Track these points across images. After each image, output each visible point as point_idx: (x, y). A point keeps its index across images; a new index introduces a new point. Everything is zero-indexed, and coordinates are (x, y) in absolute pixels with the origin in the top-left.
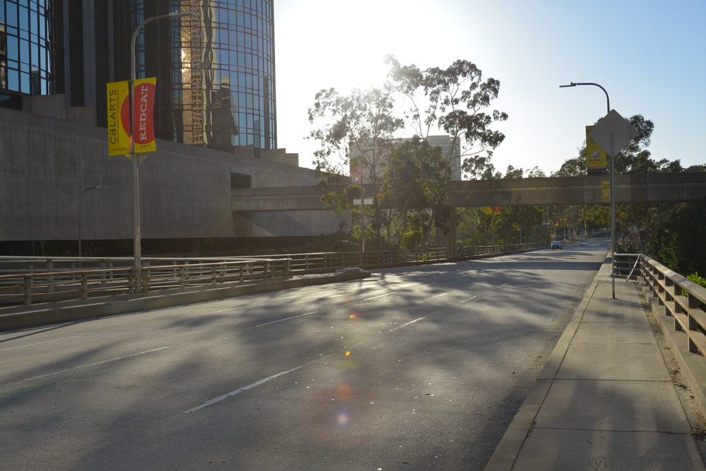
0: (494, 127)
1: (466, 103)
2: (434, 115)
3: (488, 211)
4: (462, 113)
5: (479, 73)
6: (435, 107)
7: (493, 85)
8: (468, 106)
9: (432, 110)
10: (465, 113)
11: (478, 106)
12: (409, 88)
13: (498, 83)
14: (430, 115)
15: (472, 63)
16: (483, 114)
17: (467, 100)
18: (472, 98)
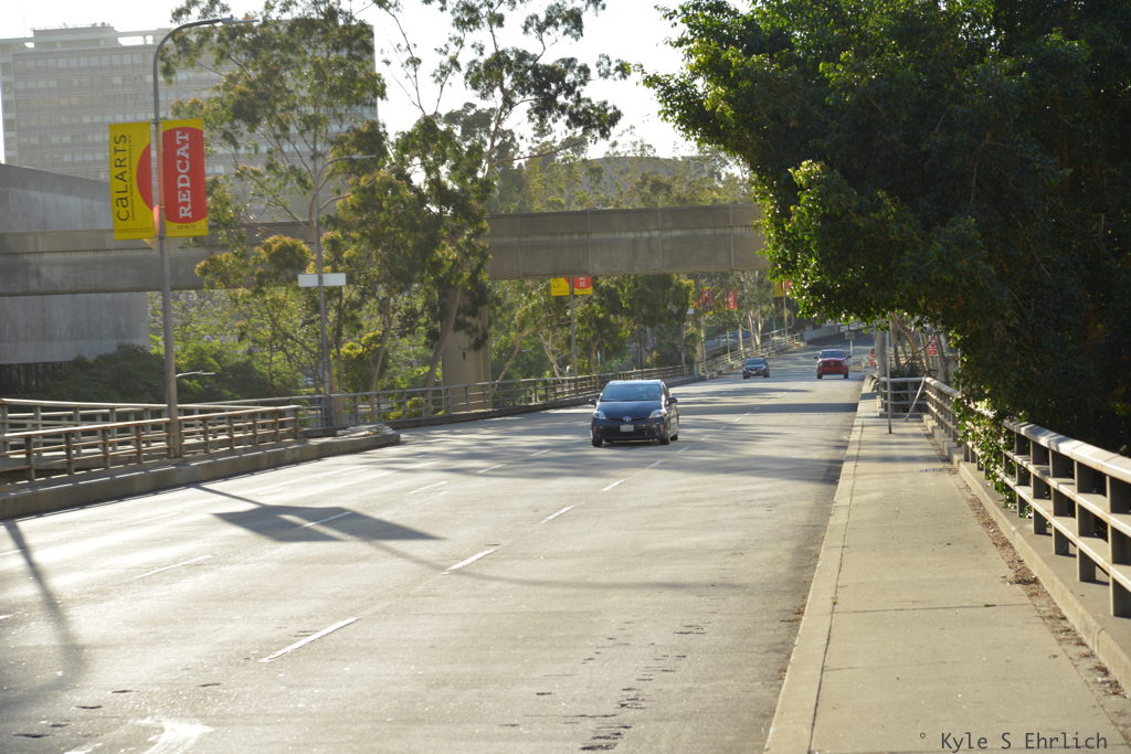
2: (455, 61)
3: (560, 287)
6: (460, 42)
8: (527, 32)
9: (452, 47)
14: (445, 60)
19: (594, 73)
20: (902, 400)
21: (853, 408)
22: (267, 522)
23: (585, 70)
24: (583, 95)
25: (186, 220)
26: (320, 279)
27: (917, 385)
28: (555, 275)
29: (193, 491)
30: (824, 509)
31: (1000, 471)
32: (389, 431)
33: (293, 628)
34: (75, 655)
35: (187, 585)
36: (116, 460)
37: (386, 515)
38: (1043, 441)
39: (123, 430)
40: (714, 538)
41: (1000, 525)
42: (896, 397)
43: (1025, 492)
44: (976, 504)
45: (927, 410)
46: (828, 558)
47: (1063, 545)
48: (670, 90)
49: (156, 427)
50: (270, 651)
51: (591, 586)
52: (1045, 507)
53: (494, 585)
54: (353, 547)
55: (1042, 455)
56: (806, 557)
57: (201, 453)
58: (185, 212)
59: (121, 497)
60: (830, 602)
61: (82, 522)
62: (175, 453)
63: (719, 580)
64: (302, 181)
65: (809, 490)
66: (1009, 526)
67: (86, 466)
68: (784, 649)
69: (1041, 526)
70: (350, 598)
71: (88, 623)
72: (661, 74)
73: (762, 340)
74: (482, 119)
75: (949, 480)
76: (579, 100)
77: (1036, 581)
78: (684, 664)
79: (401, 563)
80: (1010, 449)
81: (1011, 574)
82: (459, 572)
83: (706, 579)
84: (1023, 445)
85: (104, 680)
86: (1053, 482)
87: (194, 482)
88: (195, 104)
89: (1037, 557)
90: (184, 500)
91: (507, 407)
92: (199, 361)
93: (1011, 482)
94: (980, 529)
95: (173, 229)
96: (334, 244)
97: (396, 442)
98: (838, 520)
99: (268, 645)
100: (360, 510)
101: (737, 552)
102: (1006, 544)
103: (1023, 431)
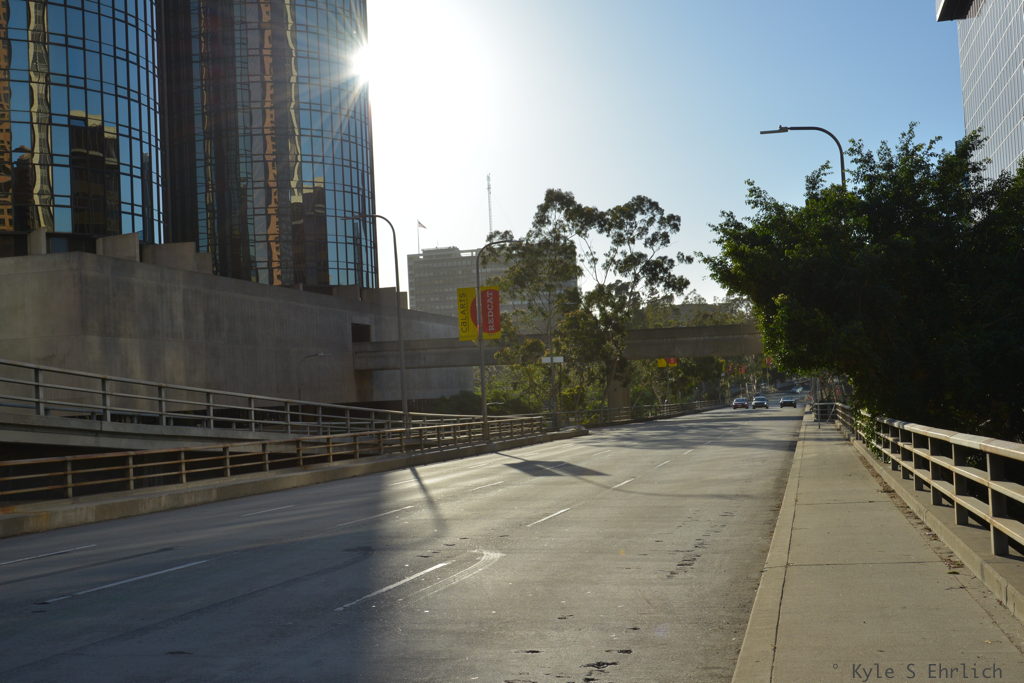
0: (679, 270)
1: (643, 241)
2: (613, 260)
3: (662, 363)
4: (641, 256)
5: (661, 211)
6: (615, 251)
7: (673, 221)
8: (645, 245)
9: (612, 253)
10: (645, 256)
11: (657, 245)
12: (582, 228)
13: (679, 219)
14: (609, 259)
15: (653, 200)
16: (666, 257)
17: (644, 237)
18: (649, 235)
19: (676, 262)
20: (825, 414)
21: (801, 418)
22: (530, 468)
23: (672, 261)
24: (672, 273)
25: (492, 332)
26: (552, 359)
27: (832, 406)
28: (660, 358)
29: (494, 455)
30: (789, 463)
31: (874, 442)
32: (584, 429)
33: (541, 513)
34: (441, 523)
35: (492, 494)
36: (460, 440)
37: (583, 465)
38: (896, 424)
39: (463, 427)
40: (737, 475)
41: (875, 467)
42: (822, 412)
43: (887, 451)
44: (863, 459)
45: (837, 418)
46: (792, 482)
47: (907, 474)
48: (715, 264)
49: (477, 426)
50: (531, 522)
51: (680, 496)
52: (897, 457)
53: (633, 495)
54: (568, 478)
55: (895, 432)
56: (781, 483)
57: (498, 438)
58: (492, 328)
59: (462, 458)
60: (793, 500)
61: (445, 467)
62: (486, 438)
63: (739, 493)
64: (543, 314)
65: (782, 454)
66: (879, 467)
67: (447, 443)
68: (772, 523)
69: (895, 465)
70: (567, 500)
71: (447, 510)
72: (711, 256)
73: (758, 387)
74: (625, 286)
75: (849, 448)
76: (670, 275)
77: (893, 491)
78: (725, 529)
79: (590, 485)
80: (878, 430)
81: (881, 488)
82: (615, 489)
83: (733, 493)
84: (886, 429)
85: (456, 533)
86: (900, 444)
87: (496, 452)
88: (497, 279)
89: (894, 480)
90: (490, 458)
91: (638, 418)
92: (497, 398)
93: (878, 446)
94: (865, 469)
95: (485, 336)
96: (557, 345)
97: (587, 434)
98: (796, 466)
99: (530, 520)
100: (571, 463)
101: (748, 480)
102: (878, 475)
103: (885, 421)
